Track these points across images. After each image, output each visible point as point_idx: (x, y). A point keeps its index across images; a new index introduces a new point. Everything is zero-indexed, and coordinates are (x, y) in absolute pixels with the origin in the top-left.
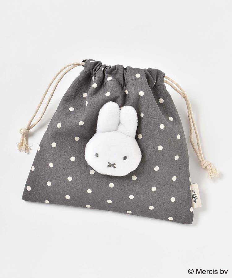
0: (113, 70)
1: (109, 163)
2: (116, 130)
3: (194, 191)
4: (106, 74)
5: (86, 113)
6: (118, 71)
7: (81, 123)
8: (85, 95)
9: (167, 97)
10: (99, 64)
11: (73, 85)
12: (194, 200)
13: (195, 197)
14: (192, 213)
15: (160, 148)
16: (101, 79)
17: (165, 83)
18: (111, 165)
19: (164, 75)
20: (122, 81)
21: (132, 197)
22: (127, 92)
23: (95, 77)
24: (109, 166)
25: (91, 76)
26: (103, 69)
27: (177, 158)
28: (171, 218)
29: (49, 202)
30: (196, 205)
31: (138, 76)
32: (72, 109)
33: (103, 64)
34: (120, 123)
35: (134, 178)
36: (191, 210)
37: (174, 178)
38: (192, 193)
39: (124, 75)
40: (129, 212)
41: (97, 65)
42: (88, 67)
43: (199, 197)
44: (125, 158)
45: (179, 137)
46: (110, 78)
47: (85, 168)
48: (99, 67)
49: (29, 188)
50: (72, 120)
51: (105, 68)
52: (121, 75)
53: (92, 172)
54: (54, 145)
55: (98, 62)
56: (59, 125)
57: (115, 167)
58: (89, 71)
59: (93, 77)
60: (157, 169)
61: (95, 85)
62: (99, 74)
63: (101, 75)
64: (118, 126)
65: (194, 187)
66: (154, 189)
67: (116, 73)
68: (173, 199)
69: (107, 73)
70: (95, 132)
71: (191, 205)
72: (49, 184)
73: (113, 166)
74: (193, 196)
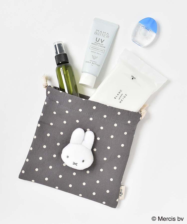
2: (81, 144)
12: (120, 195)
14: (117, 202)
21: (84, 184)
27: (115, 168)
28: (104, 203)
29: (34, 181)
30: (120, 198)
35: (88, 172)
36: (117, 200)
43: (124, 194)
44: (83, 161)
49: (23, 172)
53: (64, 165)
54: (45, 147)
60: (101, 170)
64: (82, 142)
66: (98, 182)
71: (118, 197)
72: (37, 170)
73: (76, 164)
74: (121, 192)
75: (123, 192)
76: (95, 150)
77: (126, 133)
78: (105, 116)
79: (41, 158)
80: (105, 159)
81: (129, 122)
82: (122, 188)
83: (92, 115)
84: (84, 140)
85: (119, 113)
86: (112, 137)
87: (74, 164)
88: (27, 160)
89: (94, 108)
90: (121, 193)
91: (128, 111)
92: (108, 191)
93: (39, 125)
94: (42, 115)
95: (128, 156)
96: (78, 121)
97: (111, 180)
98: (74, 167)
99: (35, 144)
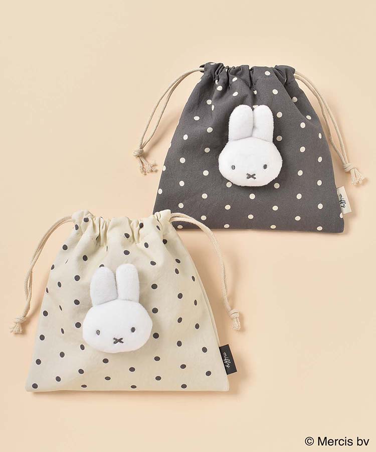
0: (238, 71)
2: (251, 136)
3: (341, 195)
4: (230, 75)
5: (214, 118)
6: (243, 71)
7: (210, 130)
8: (209, 102)
9: (300, 94)
10: (221, 65)
11: (195, 92)
12: (343, 205)
13: (343, 202)
14: (342, 220)
15: (303, 149)
16: (226, 81)
17: (296, 80)
19: (293, 71)
20: (249, 82)
21: (275, 208)
22: (255, 92)
23: (218, 80)
24: (248, 178)
25: (214, 80)
26: (226, 70)
27: (320, 159)
28: (320, 228)
29: (182, 227)
31: (268, 73)
32: (197, 118)
33: (225, 66)
34: (254, 127)
35: (277, 186)
36: (341, 216)
37: (319, 183)
38: (339, 197)
39: (251, 75)
40: (273, 227)
41: (219, 67)
42: (209, 70)
43: (346, 201)
44: (265, 167)
45: (320, 136)
46: (235, 79)
47: (221, 181)
48: (221, 69)
50: (198, 129)
51: (228, 69)
52: (248, 74)
53: (229, 185)
54: (183, 160)
55: (219, 64)
56: (186, 137)
57: (255, 178)
58: (212, 75)
59: (216, 81)
60: (300, 173)
61: (220, 88)
62: (223, 77)
63: (226, 77)
64: (252, 131)
65: (342, 191)
66: (299, 196)
67: (241, 74)
68: (320, 206)
69: (232, 74)
70: (227, 140)
71: (340, 211)
72: (181, 206)
73: (253, 177)
75: (345, 197)
76: (280, 138)
87: (249, 176)
88: (160, 192)
90: (341, 202)
98: (251, 183)
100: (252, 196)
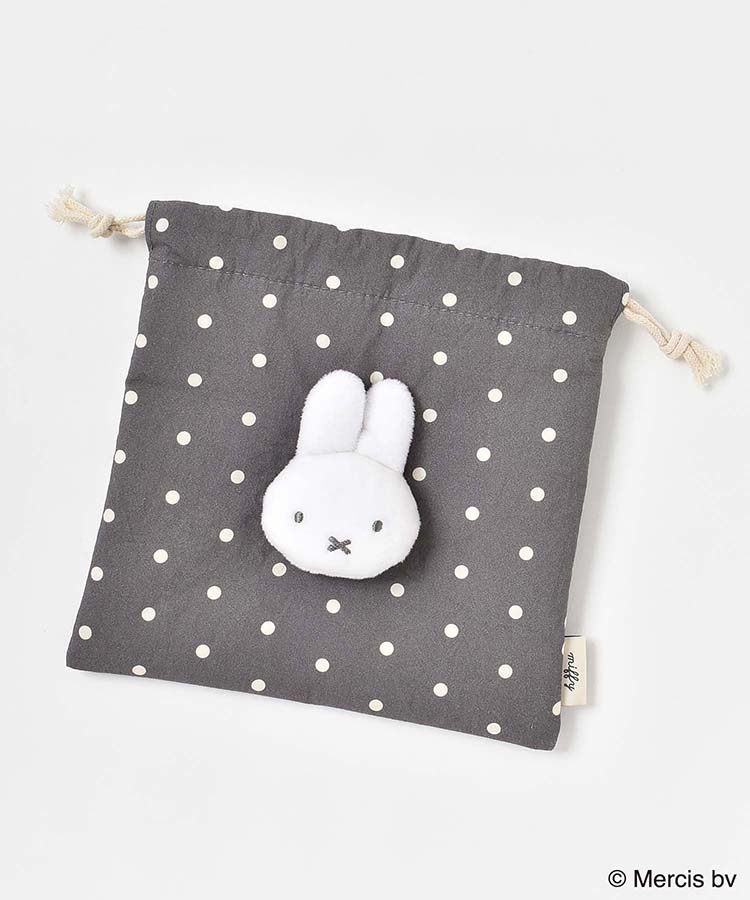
1: (334, 540)
2: (353, 450)
3: (571, 657)
12: (569, 682)
13: (572, 674)
14: (557, 720)
18: (337, 545)
21: (387, 649)
24: (332, 549)
27: (526, 553)
28: (494, 728)
29: (144, 672)
30: (570, 697)
35: (397, 590)
36: (556, 710)
38: (566, 661)
43: (582, 676)
44: (378, 526)
47: (260, 558)
49: (86, 633)
53: (279, 570)
56: (184, 438)
57: (348, 552)
60: (462, 572)
64: (359, 438)
66: (451, 631)
71: (557, 696)
72: (149, 614)
73: (344, 549)
74: (569, 670)
75: (579, 665)
76: (420, 474)
77: (560, 376)
78: (450, 300)
79: (161, 556)
80: (472, 513)
81: (569, 318)
82: (574, 647)
83: (389, 298)
84: (363, 428)
85: (515, 279)
86: (495, 395)
88: (98, 574)
89: (398, 262)
90: (568, 673)
91: (561, 268)
92: (506, 672)
93: (132, 398)
94: (142, 342)
95: (582, 485)
96: (323, 341)
97: (516, 612)
99: (125, 489)
100: (333, 606)
